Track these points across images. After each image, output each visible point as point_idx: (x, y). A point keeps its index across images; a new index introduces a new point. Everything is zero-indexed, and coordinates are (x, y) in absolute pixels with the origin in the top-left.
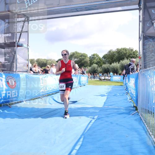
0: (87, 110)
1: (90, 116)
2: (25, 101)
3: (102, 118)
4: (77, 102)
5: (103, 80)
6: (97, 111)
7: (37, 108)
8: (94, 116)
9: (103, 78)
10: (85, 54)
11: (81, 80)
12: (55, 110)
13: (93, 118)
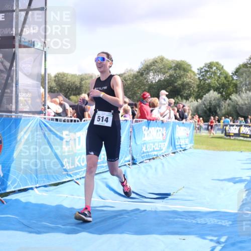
0: (199, 221)
1: (209, 235)
2: (36, 187)
3: (241, 242)
4: (170, 197)
5: (235, 135)
6: (227, 223)
7: (69, 207)
8: (220, 236)
9: (234, 130)
10: (183, 61)
11: (177, 135)
12: (116, 216)
13: (218, 242)
